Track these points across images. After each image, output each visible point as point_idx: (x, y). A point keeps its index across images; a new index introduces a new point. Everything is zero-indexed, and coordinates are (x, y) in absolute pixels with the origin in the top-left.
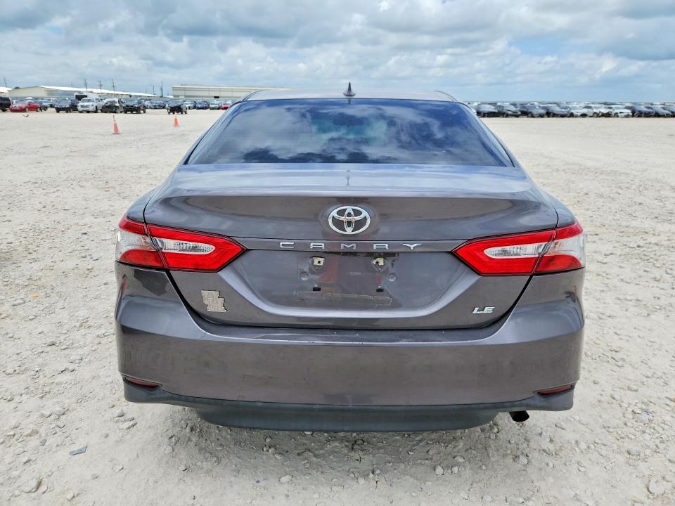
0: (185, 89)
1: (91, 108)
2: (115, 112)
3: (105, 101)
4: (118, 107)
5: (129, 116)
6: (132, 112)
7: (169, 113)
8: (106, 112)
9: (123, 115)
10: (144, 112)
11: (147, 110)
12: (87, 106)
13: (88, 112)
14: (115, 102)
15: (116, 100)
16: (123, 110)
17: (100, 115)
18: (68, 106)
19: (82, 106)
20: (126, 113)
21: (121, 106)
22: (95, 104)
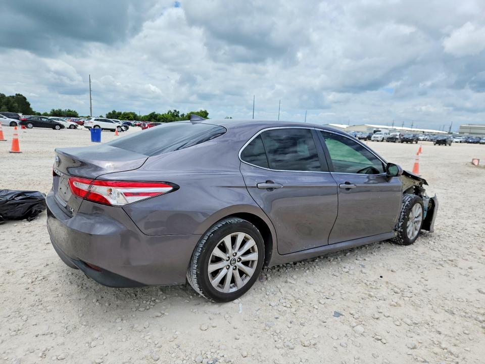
0: (471, 128)
1: (379, 139)
2: (395, 142)
3: (391, 134)
4: (398, 139)
5: (405, 145)
6: (407, 143)
7: (435, 145)
8: (389, 142)
9: (400, 144)
10: (417, 143)
11: (419, 142)
12: (377, 137)
13: (378, 141)
14: (397, 135)
15: (398, 134)
16: (400, 141)
17: (385, 144)
18: (366, 137)
19: (374, 137)
20: (402, 142)
21: (400, 138)
22: (383, 136)
